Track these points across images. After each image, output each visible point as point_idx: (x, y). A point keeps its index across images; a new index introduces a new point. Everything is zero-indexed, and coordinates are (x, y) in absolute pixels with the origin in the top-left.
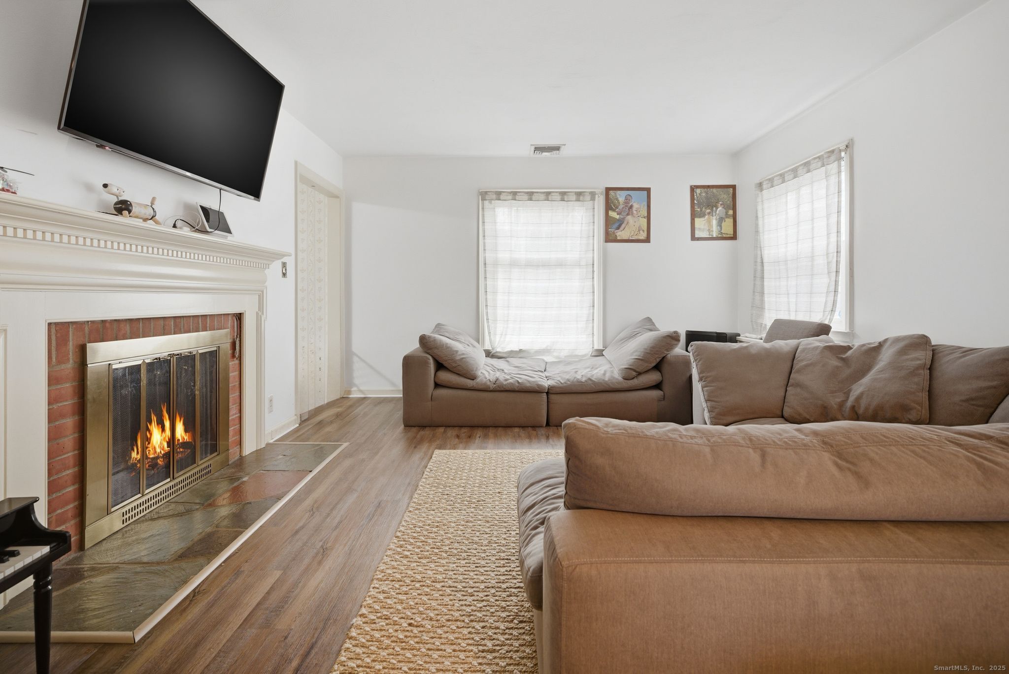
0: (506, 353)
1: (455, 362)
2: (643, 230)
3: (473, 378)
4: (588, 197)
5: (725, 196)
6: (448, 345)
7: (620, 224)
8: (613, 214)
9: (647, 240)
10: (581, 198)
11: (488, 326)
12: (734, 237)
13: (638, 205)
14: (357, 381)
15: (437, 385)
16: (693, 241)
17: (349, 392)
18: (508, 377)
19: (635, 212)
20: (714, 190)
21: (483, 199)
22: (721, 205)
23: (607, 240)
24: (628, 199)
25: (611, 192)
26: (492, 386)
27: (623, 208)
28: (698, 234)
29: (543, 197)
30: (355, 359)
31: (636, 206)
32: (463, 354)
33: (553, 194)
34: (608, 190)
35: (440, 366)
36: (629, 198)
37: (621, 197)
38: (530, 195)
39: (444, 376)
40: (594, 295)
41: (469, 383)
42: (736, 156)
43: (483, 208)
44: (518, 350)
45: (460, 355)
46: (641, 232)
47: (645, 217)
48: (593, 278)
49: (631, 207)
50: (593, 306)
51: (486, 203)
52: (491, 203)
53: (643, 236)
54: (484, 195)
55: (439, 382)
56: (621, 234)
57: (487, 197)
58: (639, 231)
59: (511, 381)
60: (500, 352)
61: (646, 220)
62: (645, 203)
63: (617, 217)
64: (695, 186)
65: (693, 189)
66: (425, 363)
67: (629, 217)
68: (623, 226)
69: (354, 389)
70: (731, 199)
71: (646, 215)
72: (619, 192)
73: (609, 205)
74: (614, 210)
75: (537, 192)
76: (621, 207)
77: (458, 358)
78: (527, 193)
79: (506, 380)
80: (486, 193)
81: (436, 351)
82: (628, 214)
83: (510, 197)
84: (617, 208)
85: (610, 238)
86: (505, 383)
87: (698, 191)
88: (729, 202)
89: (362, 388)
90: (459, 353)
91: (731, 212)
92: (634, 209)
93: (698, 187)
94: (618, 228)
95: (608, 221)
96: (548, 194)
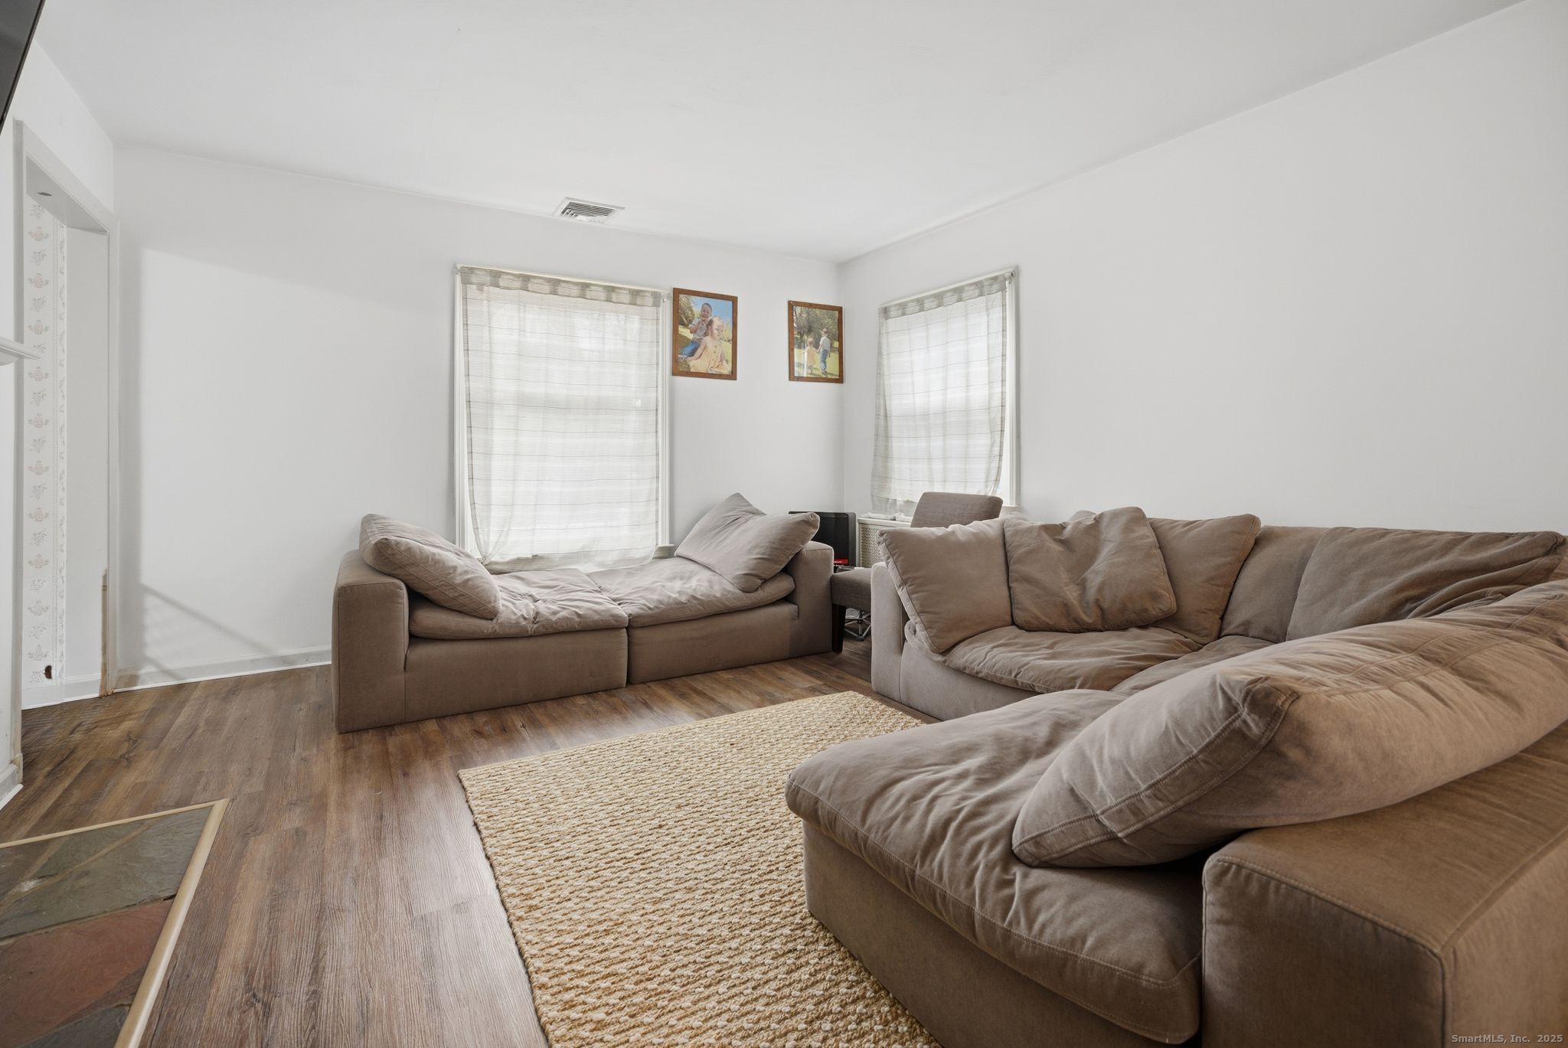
0: (508, 563)
1: (454, 587)
2: (727, 361)
3: (491, 615)
4: (649, 300)
5: (830, 321)
6: (437, 557)
7: (694, 348)
8: (684, 331)
9: (732, 376)
10: (639, 301)
11: (474, 517)
12: (840, 380)
13: (720, 320)
14: (152, 652)
15: (415, 638)
16: (792, 382)
17: (133, 679)
18: (554, 607)
19: (715, 331)
20: (818, 311)
21: (466, 282)
22: (826, 332)
23: (676, 372)
24: (705, 313)
25: (683, 298)
26: (531, 628)
27: (699, 323)
28: (797, 372)
29: (575, 291)
30: (150, 602)
31: (717, 323)
32: (466, 572)
33: (593, 288)
34: (677, 292)
35: (418, 598)
36: (708, 309)
37: (696, 305)
38: (555, 285)
39: (431, 619)
40: (658, 460)
41: (486, 626)
42: (844, 267)
43: (465, 298)
44: (530, 556)
45: (461, 574)
46: (724, 362)
47: (729, 341)
48: (656, 432)
49: (711, 322)
50: (657, 477)
51: (472, 289)
52: (481, 290)
53: (726, 369)
54: (467, 274)
55: (417, 630)
56: (696, 364)
57: (474, 279)
58: (721, 361)
59: (564, 613)
60: (496, 563)
61: (730, 345)
62: (730, 319)
63: (691, 336)
64: (794, 302)
65: (792, 305)
66: (391, 596)
67: (708, 339)
68: (699, 351)
69: (146, 670)
70: (836, 327)
71: (731, 337)
72: (693, 298)
73: (679, 318)
74: (685, 326)
75: (568, 282)
76: (696, 321)
77: (458, 580)
78: (549, 281)
79: (555, 613)
80: (472, 270)
81: (412, 570)
82: (706, 334)
83: (518, 284)
84: (690, 322)
85: (679, 369)
86: (554, 618)
87: (798, 309)
88: (835, 330)
89: (171, 665)
90: (459, 571)
91: (836, 344)
92: (715, 326)
93: (798, 304)
94: (692, 354)
95: (677, 341)
96: (585, 286)
